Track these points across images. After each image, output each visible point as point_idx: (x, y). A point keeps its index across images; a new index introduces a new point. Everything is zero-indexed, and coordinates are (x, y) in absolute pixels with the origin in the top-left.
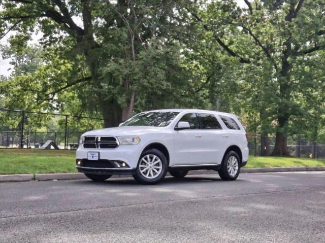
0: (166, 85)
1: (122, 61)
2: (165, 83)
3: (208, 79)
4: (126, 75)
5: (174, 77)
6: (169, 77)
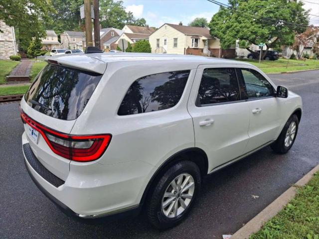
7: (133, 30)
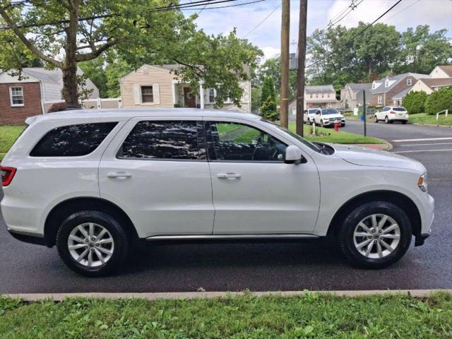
7: (447, 72)
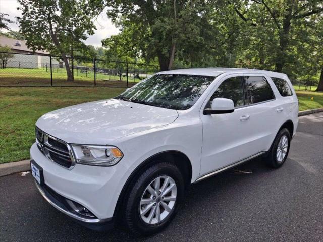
0: (199, 39)
1: (166, 19)
2: (199, 38)
3: (230, 36)
4: (168, 31)
5: (207, 34)
6: (203, 33)
